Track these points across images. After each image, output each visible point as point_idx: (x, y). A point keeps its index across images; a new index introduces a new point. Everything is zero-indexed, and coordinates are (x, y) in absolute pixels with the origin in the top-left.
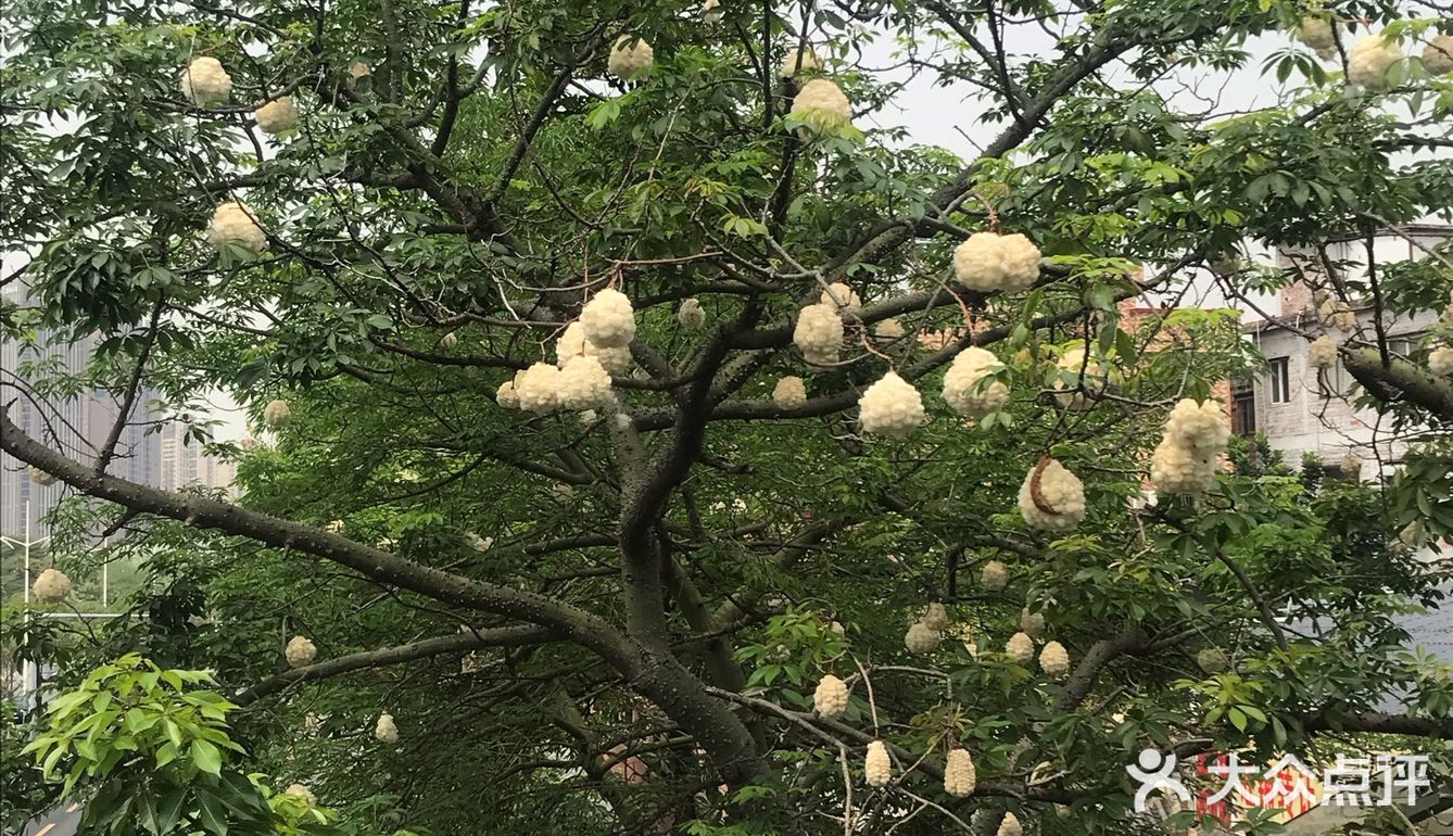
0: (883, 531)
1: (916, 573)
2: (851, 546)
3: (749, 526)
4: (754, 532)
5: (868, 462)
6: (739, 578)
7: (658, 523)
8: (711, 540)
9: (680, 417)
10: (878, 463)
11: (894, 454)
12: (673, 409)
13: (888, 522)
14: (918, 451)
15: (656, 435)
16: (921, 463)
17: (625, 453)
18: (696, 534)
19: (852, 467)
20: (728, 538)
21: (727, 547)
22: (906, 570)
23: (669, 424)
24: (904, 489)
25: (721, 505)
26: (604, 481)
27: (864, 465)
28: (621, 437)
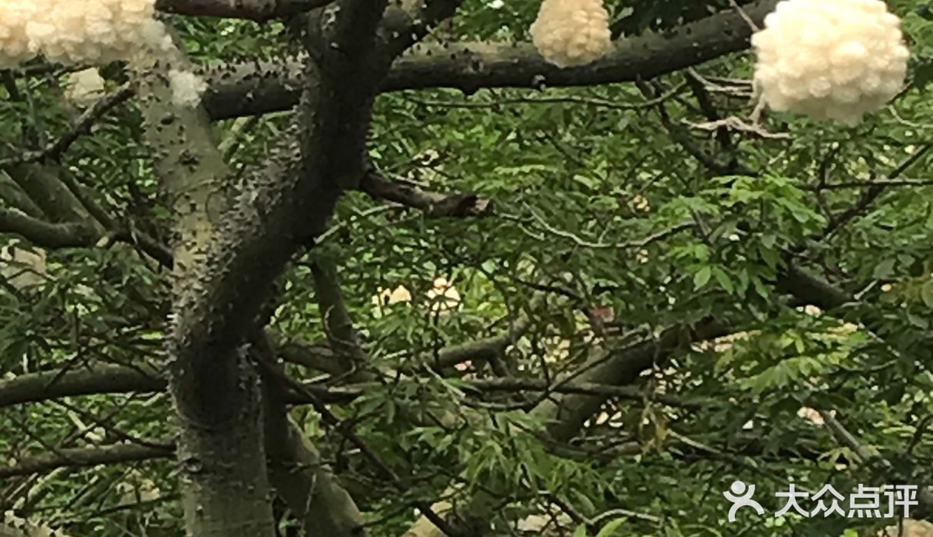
0: (791, 352)
1: (872, 450)
2: (713, 387)
3: (468, 344)
4: (479, 357)
5: (754, 187)
6: (448, 464)
7: (258, 339)
8: (381, 377)
9: (310, 83)
10: (778, 192)
11: (811, 169)
12: (297, 64)
13: (802, 333)
14: (870, 160)
15: (247, 128)
16: (874, 191)
17: (182, 170)
18: (344, 364)
19: (714, 200)
20: (423, 372)
21: (421, 394)
22: (843, 443)
23: (283, 100)
24: (837, 252)
25: (402, 294)
26: (126, 238)
27: (745, 196)
28: (170, 132)
